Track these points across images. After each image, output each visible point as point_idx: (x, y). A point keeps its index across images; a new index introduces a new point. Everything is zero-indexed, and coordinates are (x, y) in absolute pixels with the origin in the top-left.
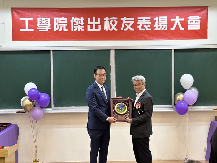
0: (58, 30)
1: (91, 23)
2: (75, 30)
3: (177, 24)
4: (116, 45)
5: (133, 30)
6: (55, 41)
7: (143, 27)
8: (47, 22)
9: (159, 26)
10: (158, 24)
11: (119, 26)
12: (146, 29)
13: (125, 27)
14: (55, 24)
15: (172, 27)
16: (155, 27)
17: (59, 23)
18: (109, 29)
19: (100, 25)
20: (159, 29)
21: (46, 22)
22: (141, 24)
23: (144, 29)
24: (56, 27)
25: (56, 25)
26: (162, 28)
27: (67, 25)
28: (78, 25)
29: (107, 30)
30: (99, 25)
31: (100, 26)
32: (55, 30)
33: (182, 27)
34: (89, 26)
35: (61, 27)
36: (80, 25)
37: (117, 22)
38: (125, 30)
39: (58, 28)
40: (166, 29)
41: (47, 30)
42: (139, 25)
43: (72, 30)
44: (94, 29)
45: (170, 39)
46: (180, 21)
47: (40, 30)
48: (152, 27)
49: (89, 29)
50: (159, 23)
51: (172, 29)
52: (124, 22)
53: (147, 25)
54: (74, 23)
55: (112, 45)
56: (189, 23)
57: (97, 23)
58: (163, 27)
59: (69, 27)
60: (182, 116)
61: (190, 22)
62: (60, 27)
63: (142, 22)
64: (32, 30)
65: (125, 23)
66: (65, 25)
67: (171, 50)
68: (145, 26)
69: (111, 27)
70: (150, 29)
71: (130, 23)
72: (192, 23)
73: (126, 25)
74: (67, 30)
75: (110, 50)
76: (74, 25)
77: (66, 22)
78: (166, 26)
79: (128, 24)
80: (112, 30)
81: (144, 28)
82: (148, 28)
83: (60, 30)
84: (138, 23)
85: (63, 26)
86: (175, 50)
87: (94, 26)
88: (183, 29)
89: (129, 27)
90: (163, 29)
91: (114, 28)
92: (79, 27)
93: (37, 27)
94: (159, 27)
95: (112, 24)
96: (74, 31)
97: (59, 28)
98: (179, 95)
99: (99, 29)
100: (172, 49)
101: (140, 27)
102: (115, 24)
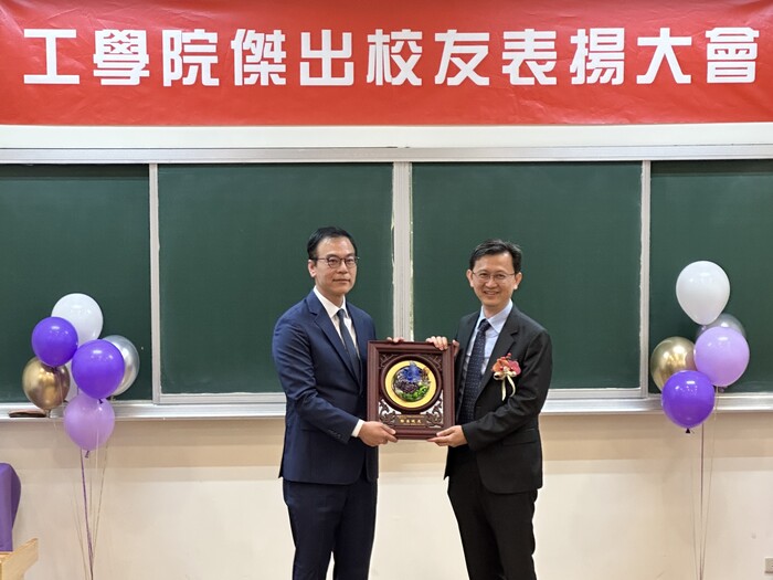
0: (181, 80)
1: (315, 54)
2: (251, 81)
3: (665, 59)
4: (414, 144)
5: (484, 81)
6: (169, 124)
7: (525, 71)
8: (133, 49)
9: (589, 66)
10: (587, 60)
11: (427, 67)
12: (536, 81)
13: (453, 70)
14: (167, 55)
15: (644, 73)
16: (572, 70)
17: (183, 54)
18: (389, 78)
19: (352, 64)
20: (592, 80)
21: (129, 48)
22: (518, 59)
23: (529, 81)
24: (173, 70)
25: (173, 61)
26: (602, 74)
27: (215, 59)
28: (263, 59)
29: (379, 82)
30: (346, 64)
31: (349, 67)
32: (167, 83)
33: (684, 72)
34: (305, 67)
35: (193, 71)
36: (271, 61)
37: (420, 49)
38: (454, 81)
39: (178, 74)
40: (619, 80)
41: (135, 81)
42: (508, 62)
43: (238, 81)
44: (326, 79)
45: (632, 120)
46: (675, 48)
47: (104, 82)
48: (562, 72)
49: (306, 79)
50: (591, 56)
51: (641, 79)
52: (449, 50)
53: (541, 62)
54: (246, 53)
55: (401, 144)
56: (710, 55)
57: (338, 54)
58: (604, 70)
59: (223, 68)
60: (688, 432)
61: (716, 52)
62: (186, 67)
63: (523, 50)
64: (74, 79)
65: (453, 55)
66: (207, 62)
67: (637, 166)
68: (532, 66)
69: (395, 70)
70: (553, 81)
71: (472, 55)
72: (722, 55)
73: (458, 62)
74: (216, 82)
75: (391, 164)
76: (244, 62)
77: (213, 49)
78: (620, 66)
79: (467, 58)
80: (398, 81)
81: (530, 74)
82: (547, 74)
83: (190, 80)
84: (506, 56)
85: (200, 65)
86: (653, 163)
87: (327, 68)
88: (687, 79)
89: (467, 70)
90: (604, 80)
91: (407, 74)
92: (265, 68)
93: (95, 67)
94: (588, 73)
95: (398, 60)
96: (245, 87)
97: (185, 73)
98: (668, 347)
99: (348, 79)
100: (640, 163)
101: (512, 70)
102: (414, 59)
